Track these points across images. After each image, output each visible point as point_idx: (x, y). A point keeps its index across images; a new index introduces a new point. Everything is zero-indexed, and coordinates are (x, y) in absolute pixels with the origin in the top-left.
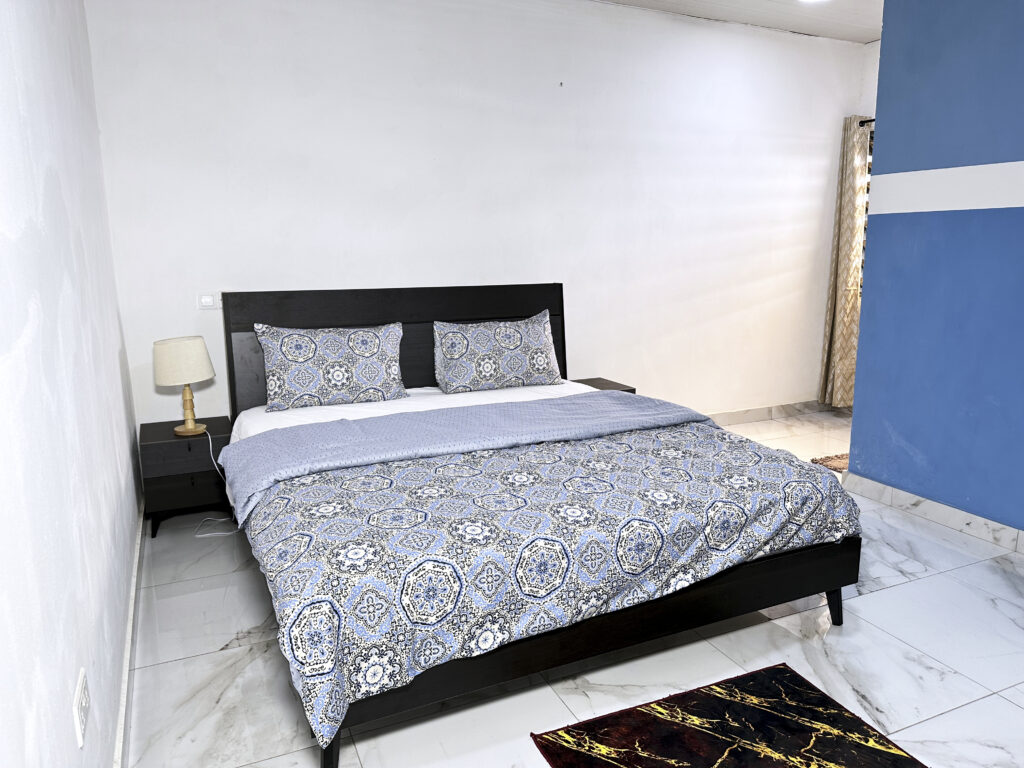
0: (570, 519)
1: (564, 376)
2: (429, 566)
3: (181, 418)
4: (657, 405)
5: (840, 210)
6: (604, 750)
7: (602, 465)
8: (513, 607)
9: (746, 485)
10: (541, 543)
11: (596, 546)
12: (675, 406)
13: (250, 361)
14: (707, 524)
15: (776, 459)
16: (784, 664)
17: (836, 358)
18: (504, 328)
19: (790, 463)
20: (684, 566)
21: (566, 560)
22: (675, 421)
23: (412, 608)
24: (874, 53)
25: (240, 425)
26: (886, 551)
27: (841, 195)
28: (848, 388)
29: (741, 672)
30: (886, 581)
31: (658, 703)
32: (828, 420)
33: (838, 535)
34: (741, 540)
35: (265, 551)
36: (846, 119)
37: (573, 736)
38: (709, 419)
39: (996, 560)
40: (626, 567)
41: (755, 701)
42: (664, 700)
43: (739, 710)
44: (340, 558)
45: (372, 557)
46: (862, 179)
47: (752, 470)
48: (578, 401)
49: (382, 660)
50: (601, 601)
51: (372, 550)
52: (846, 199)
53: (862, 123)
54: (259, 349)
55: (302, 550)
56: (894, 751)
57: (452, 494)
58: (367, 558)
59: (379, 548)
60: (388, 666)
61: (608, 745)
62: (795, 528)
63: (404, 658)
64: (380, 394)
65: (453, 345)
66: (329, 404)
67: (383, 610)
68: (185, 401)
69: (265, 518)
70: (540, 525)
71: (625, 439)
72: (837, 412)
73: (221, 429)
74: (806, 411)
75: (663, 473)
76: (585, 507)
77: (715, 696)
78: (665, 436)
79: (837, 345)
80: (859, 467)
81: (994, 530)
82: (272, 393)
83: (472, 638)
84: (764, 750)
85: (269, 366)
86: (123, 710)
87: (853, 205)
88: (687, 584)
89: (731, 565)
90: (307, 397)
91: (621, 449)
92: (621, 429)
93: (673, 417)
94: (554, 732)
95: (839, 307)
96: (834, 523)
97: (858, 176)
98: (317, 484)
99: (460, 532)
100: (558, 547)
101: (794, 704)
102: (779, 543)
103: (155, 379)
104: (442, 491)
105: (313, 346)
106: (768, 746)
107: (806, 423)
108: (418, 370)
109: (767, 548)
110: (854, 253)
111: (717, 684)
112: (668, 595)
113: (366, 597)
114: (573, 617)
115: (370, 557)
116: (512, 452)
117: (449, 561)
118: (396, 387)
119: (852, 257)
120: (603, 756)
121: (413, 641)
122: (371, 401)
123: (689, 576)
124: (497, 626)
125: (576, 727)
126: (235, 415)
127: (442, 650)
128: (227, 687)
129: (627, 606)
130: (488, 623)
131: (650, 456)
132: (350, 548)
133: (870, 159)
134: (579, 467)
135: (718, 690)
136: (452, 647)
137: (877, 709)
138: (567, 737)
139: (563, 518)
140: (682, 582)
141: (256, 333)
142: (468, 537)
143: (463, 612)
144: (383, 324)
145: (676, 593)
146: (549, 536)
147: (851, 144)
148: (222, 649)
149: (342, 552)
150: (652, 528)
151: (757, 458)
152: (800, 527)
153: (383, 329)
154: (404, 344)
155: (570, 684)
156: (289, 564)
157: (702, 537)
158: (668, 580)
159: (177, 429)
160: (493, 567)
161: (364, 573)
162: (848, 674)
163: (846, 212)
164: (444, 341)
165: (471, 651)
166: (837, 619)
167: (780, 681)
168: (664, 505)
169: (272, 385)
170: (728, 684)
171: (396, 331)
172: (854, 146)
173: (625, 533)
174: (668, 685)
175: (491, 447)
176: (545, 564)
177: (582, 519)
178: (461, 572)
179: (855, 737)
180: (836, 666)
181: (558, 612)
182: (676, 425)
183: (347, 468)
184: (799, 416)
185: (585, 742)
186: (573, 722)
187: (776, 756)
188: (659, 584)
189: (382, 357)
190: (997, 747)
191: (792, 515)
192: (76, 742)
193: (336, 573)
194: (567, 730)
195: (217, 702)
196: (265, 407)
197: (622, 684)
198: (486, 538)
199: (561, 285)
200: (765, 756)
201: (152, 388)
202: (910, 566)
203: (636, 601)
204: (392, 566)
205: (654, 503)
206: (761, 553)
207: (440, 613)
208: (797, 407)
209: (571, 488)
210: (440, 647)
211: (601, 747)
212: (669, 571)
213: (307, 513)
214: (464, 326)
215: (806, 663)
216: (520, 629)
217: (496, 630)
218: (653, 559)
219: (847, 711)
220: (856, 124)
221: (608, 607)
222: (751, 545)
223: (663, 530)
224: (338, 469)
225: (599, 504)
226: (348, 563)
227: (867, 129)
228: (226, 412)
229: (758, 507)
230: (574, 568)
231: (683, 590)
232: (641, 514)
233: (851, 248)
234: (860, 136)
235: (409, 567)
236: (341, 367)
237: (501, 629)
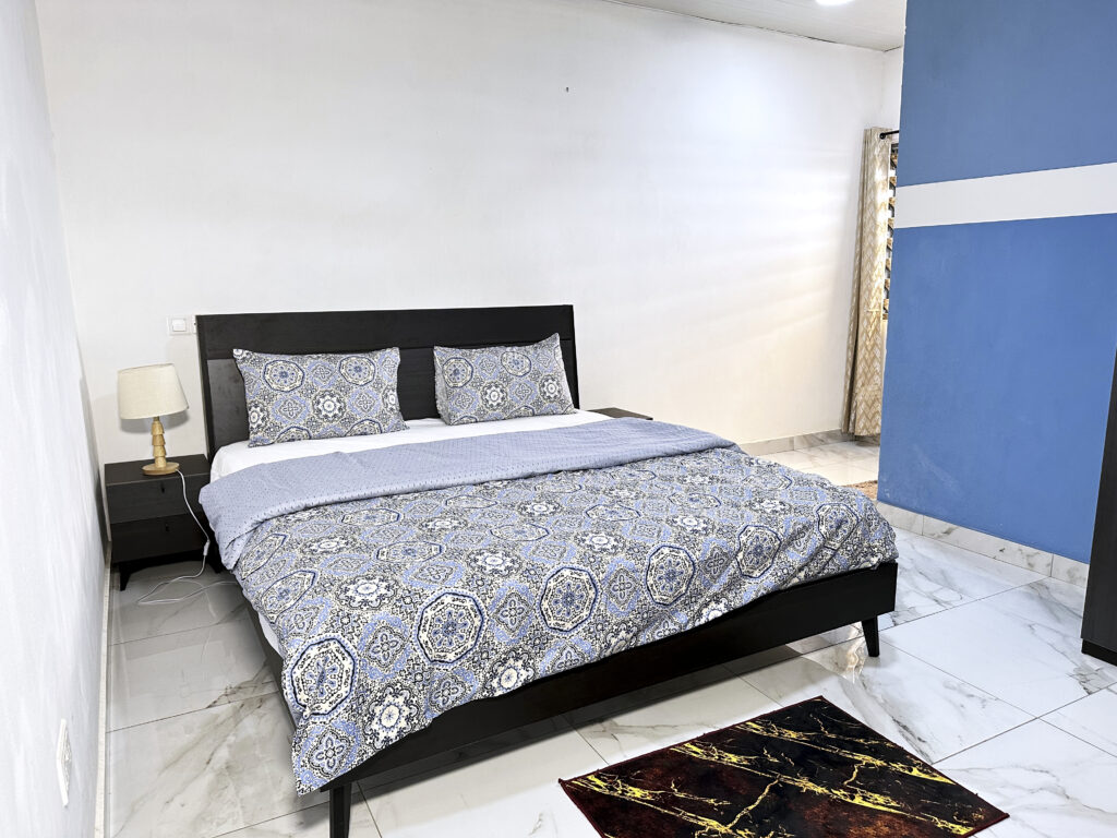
0: (597, 547)
1: (577, 405)
2: (448, 599)
3: (149, 457)
4: (679, 432)
5: (861, 227)
6: (638, 793)
7: (626, 493)
8: (537, 642)
9: (778, 509)
10: (567, 573)
11: (625, 575)
12: (698, 432)
13: (229, 392)
14: (740, 550)
15: (808, 483)
16: (821, 697)
17: (859, 384)
18: (511, 354)
19: (822, 485)
20: (716, 594)
21: (594, 590)
22: (699, 448)
23: (430, 645)
24: (898, 61)
25: (220, 460)
26: (920, 580)
27: (862, 212)
28: (870, 416)
29: (777, 707)
30: (922, 611)
31: (692, 742)
32: (852, 449)
33: (875, 560)
34: (775, 566)
35: (262, 591)
36: (866, 131)
37: (604, 781)
38: (734, 444)
39: (1031, 586)
40: (657, 597)
41: (794, 735)
42: (698, 738)
43: (777, 746)
44: (349, 594)
45: (385, 591)
46: (883, 195)
47: (782, 494)
48: (594, 429)
49: (397, 700)
50: (631, 634)
51: (385, 584)
52: (867, 215)
53: (883, 136)
54: (239, 378)
55: (306, 587)
56: (939, 779)
57: (466, 525)
58: (379, 593)
59: (392, 583)
60: (404, 708)
61: (642, 787)
62: (830, 553)
63: (421, 699)
64: (376, 426)
65: (456, 372)
66: (320, 437)
67: (398, 647)
68: (154, 437)
69: (259, 557)
70: (565, 555)
71: (648, 466)
72: (860, 441)
73: (198, 469)
74: (829, 441)
75: (692, 499)
76: (611, 535)
77: (752, 733)
78: (690, 463)
79: (860, 370)
80: (888, 495)
81: (1028, 556)
82: (254, 426)
83: (493, 677)
84: (806, 784)
85: (251, 397)
86: (101, 774)
87: (875, 221)
88: (719, 614)
89: (765, 592)
90: (294, 430)
91: (643, 476)
92: (642, 456)
93: (696, 443)
94: (584, 777)
95: (861, 330)
96: (869, 547)
97: (879, 191)
98: (316, 519)
99: (479, 563)
100: (585, 577)
101: (834, 736)
102: (814, 569)
103: (120, 413)
104: (455, 523)
105: (300, 373)
106: (810, 781)
107: (830, 454)
108: (418, 400)
109: (802, 574)
110: (876, 272)
111: (753, 721)
112: (700, 626)
113: (380, 635)
114: (601, 651)
115: (383, 591)
116: (527, 482)
117: (469, 593)
118: (394, 418)
119: (874, 278)
120: (638, 799)
121: (430, 681)
122: (365, 434)
123: (722, 606)
124: (520, 663)
125: (606, 771)
126: (213, 451)
127: (461, 689)
128: (220, 746)
129: (657, 638)
130: (512, 660)
131: (676, 483)
132: (359, 583)
133: (892, 173)
134: (601, 495)
135: (755, 726)
136: (474, 688)
137: (920, 739)
138: (598, 782)
139: (588, 546)
140: (714, 612)
141: (235, 360)
142: (489, 568)
143: (485, 648)
144: (378, 349)
145: (708, 624)
146: (575, 565)
147: (871, 157)
148: (210, 707)
149: (352, 587)
150: (682, 555)
151: (788, 482)
152: (836, 551)
153: (379, 354)
154: (402, 371)
155: (597, 727)
156: (292, 602)
157: (734, 563)
158: (700, 610)
159: (145, 468)
160: (516, 599)
161: (378, 608)
162: (888, 705)
163: (867, 229)
164: (445, 367)
165: (493, 690)
166: (873, 650)
167: (818, 713)
168: (696, 531)
169: (255, 417)
170: (764, 720)
171: (393, 356)
172: (874, 159)
173: (654, 561)
174: (702, 724)
175: (504, 477)
176: (572, 595)
177: (609, 546)
178: (482, 605)
179: (898, 766)
180: (875, 698)
181: (585, 647)
182: (700, 452)
183: (347, 502)
184: (821, 447)
185: (618, 786)
186: (602, 766)
187: (819, 790)
188: (691, 614)
189: (378, 384)
190: (1041, 771)
191: (826, 539)
192: (61, 801)
193: (346, 610)
194: (598, 774)
195: (208, 763)
196: (247, 443)
197: (653, 725)
198: (508, 568)
199: (571, 307)
200: (807, 790)
201: (117, 424)
202: (944, 595)
203: (667, 633)
204: (408, 600)
205: (684, 529)
206: (795, 580)
207: (459, 650)
208: (820, 437)
209: (594, 517)
210: (459, 687)
211: (635, 790)
212: (700, 601)
213: (307, 550)
214: (467, 351)
215: (844, 695)
216: (545, 665)
217: (520, 667)
218: (684, 588)
219: (888, 741)
220: (877, 136)
221: (637, 641)
222: (785, 571)
223: (694, 557)
224: (336, 503)
225: (627, 531)
226: (358, 599)
227: (888, 142)
228: (202, 450)
229: (791, 530)
230: (602, 598)
231: (716, 620)
232: (671, 541)
233: (873, 268)
234: (881, 150)
235: (427, 601)
236: (332, 396)
237: (525, 666)
